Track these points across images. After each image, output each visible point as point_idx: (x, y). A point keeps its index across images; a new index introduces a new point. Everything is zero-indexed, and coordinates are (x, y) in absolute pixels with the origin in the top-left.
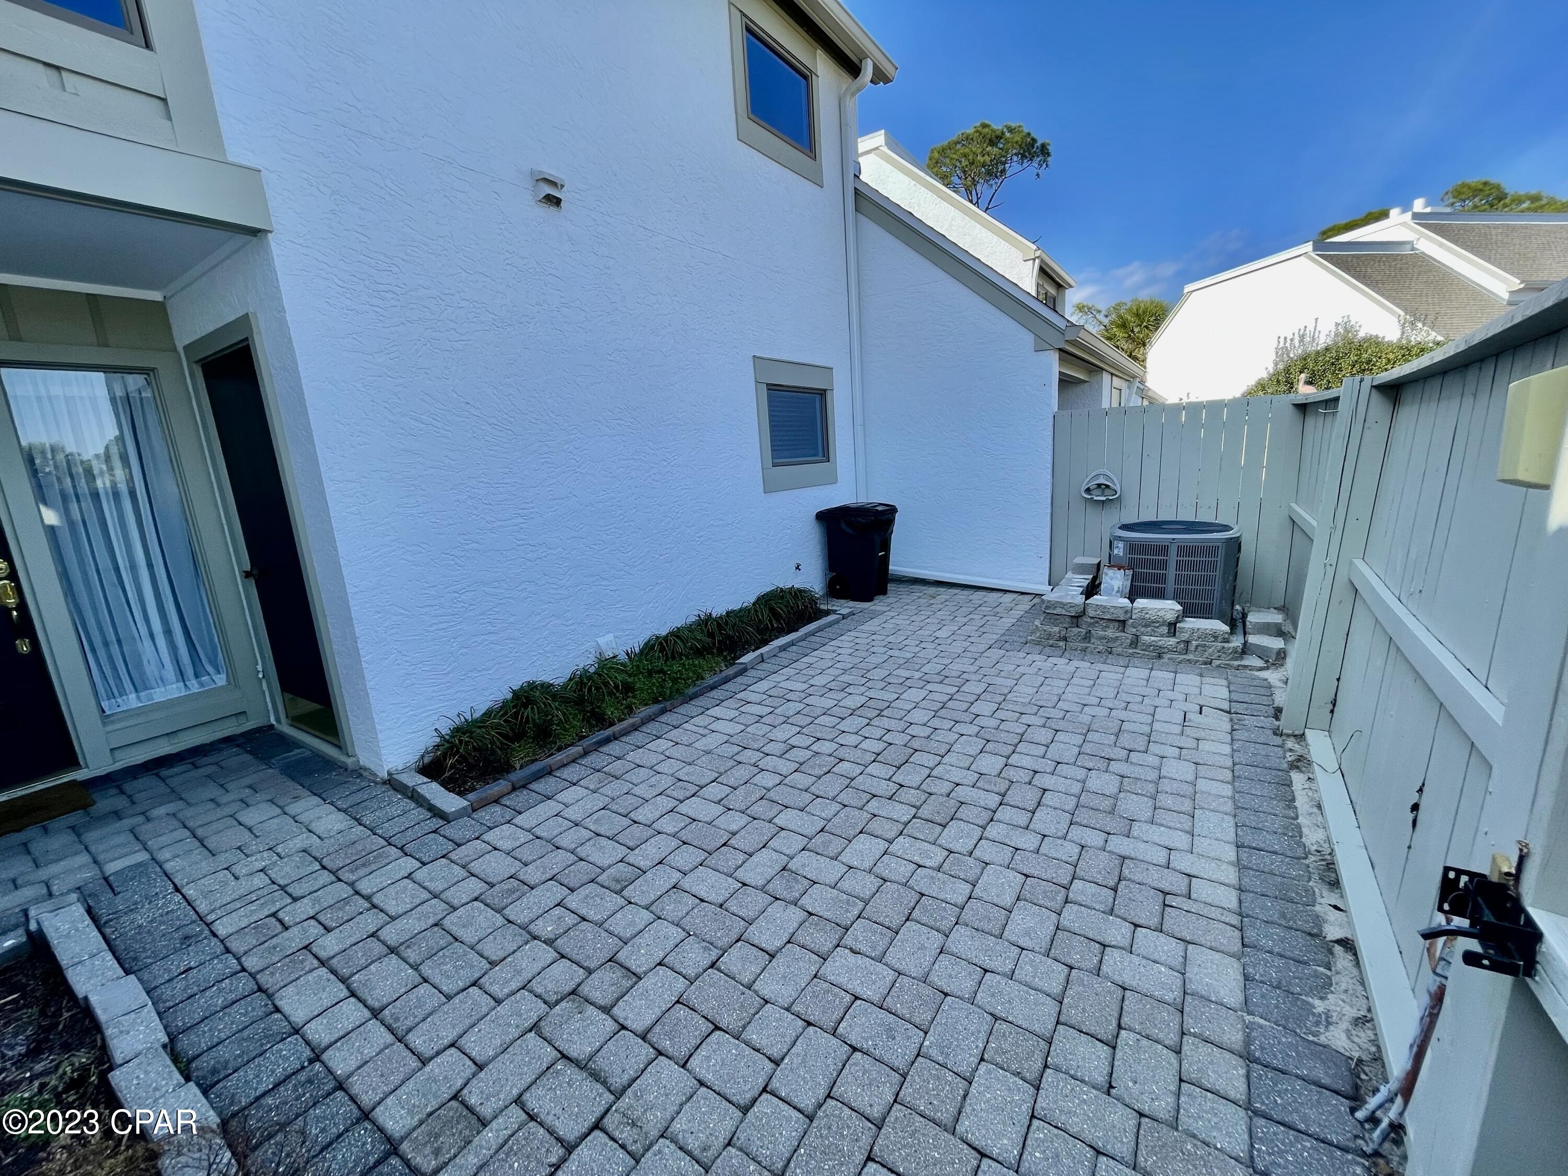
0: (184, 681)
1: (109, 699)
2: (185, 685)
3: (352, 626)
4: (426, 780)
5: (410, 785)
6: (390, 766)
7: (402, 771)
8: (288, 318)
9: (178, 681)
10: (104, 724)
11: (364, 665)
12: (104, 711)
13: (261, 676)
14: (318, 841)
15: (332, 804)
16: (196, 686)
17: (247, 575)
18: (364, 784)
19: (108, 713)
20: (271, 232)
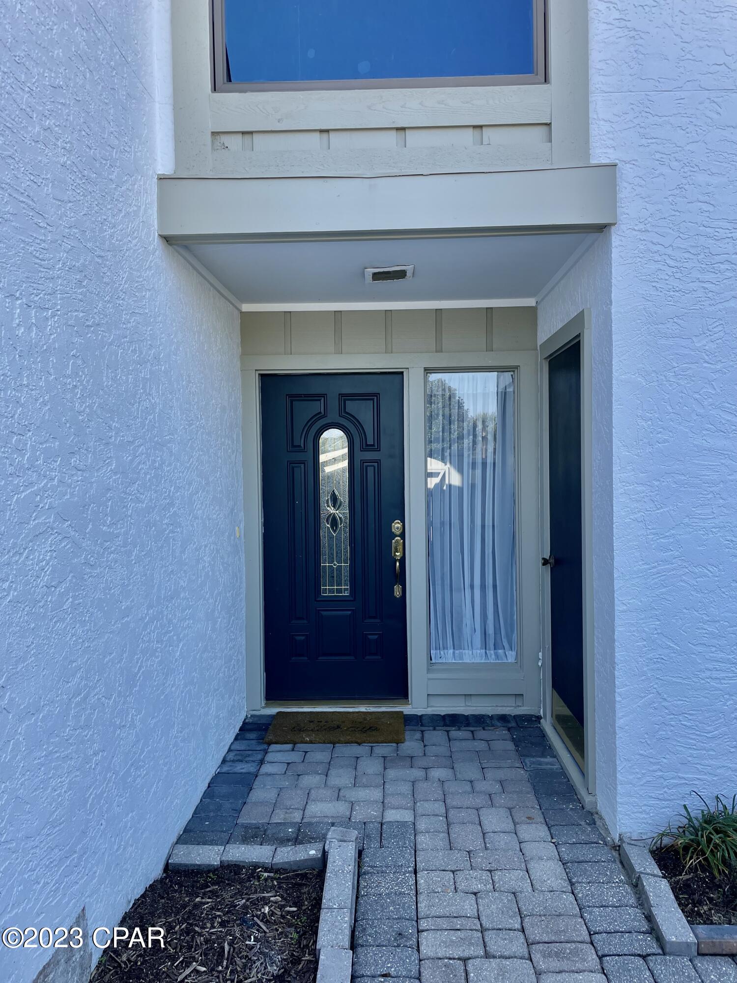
0: (486, 649)
1: (436, 649)
2: (486, 652)
3: (613, 649)
4: (657, 871)
5: (637, 868)
6: (623, 830)
7: (634, 843)
8: (613, 311)
9: (481, 648)
10: (429, 671)
11: (618, 699)
12: (431, 659)
13: (540, 664)
14: (530, 889)
15: (556, 845)
16: (493, 656)
17: (545, 562)
18: (593, 837)
19: (433, 661)
20: (615, 224)
